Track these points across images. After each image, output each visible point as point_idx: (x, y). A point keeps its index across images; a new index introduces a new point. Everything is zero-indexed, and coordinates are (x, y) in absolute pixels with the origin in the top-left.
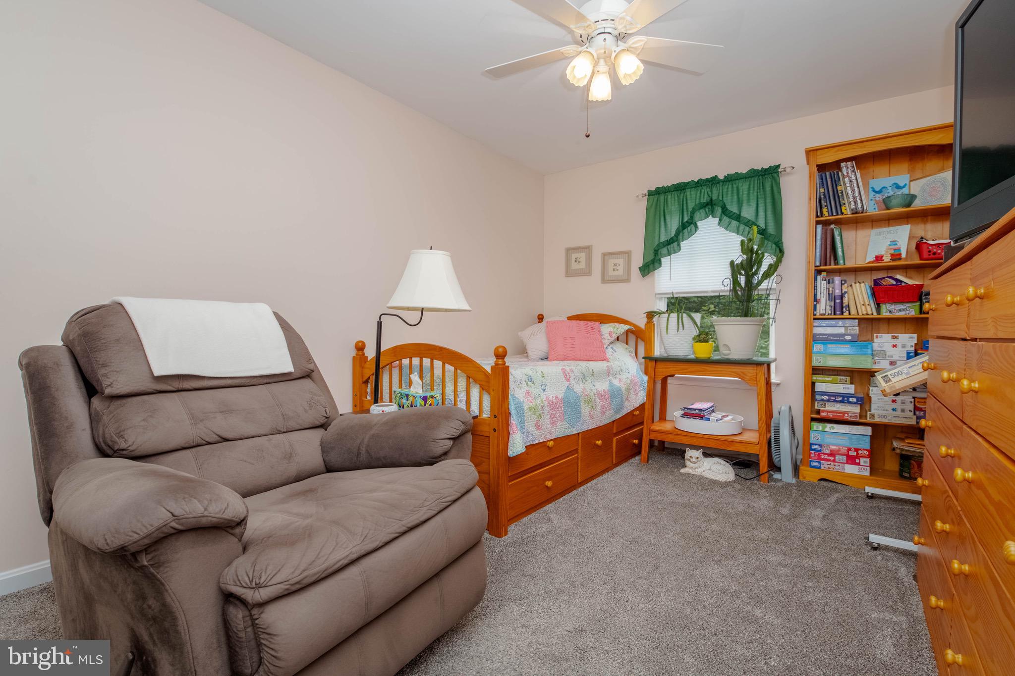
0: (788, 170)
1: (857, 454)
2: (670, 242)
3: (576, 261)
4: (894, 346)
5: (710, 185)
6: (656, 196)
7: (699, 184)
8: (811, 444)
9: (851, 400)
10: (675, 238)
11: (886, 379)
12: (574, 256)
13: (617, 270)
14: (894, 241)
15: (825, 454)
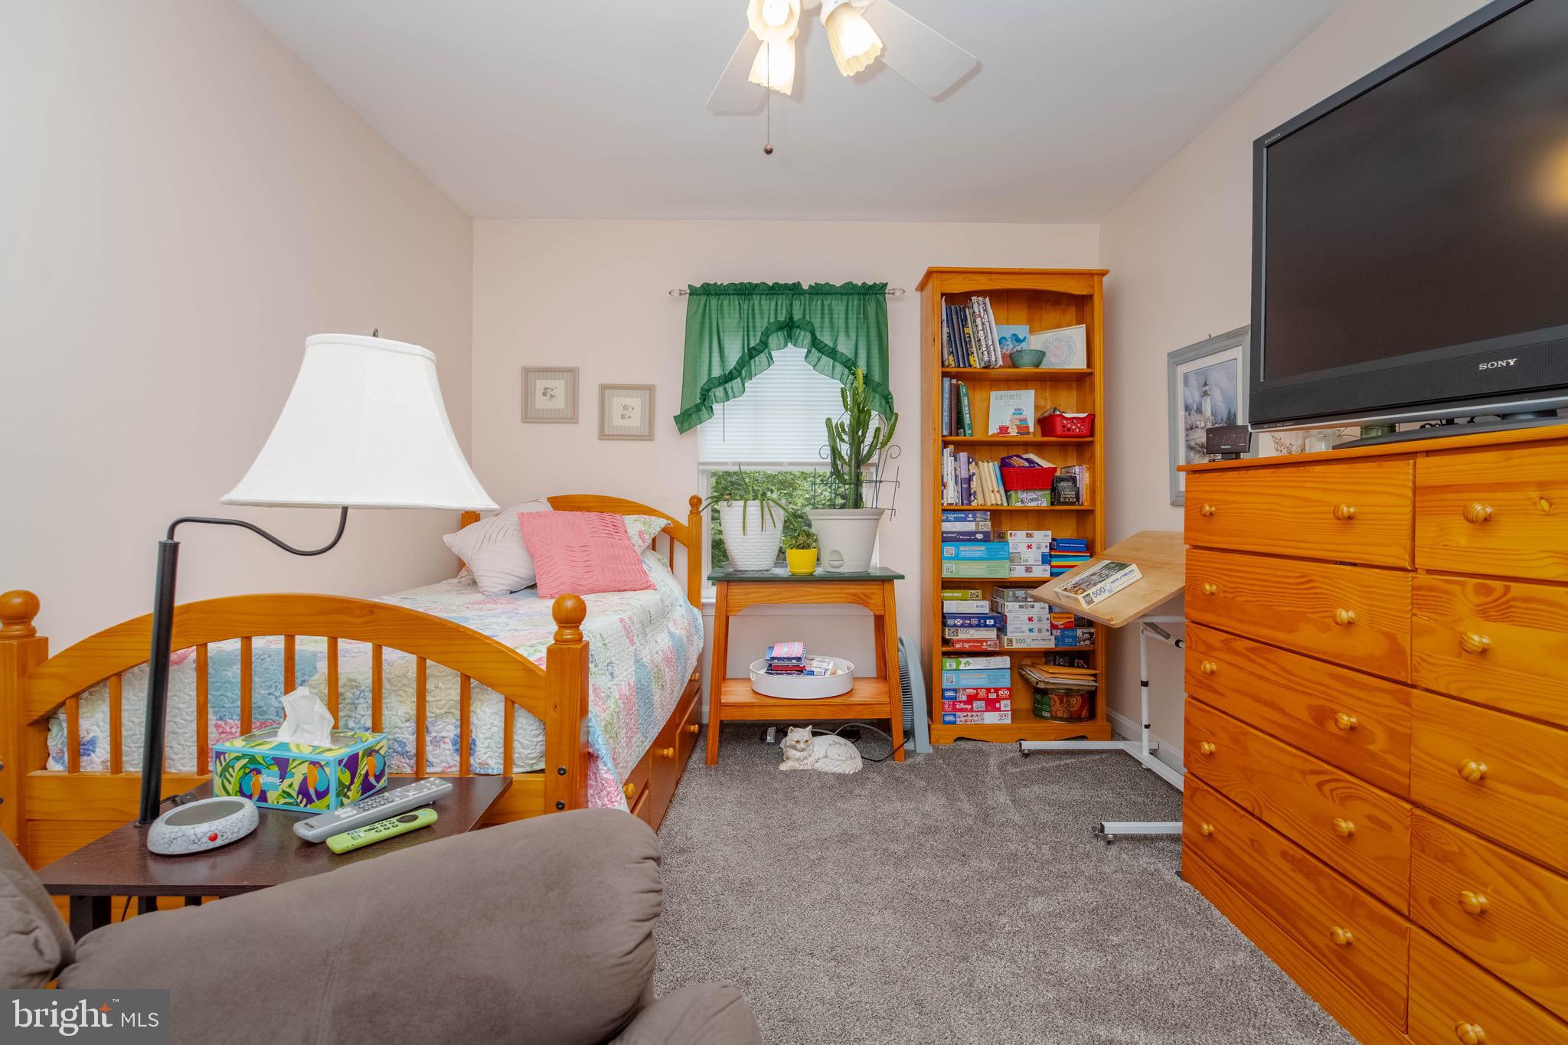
0: (898, 293)
1: (998, 695)
2: (728, 378)
3: (545, 394)
4: (1029, 547)
5: (791, 295)
6: (703, 298)
7: (774, 290)
8: (943, 690)
9: (988, 622)
10: (734, 372)
11: (1088, 599)
12: (541, 384)
13: (630, 417)
14: (1018, 409)
15: (961, 702)
